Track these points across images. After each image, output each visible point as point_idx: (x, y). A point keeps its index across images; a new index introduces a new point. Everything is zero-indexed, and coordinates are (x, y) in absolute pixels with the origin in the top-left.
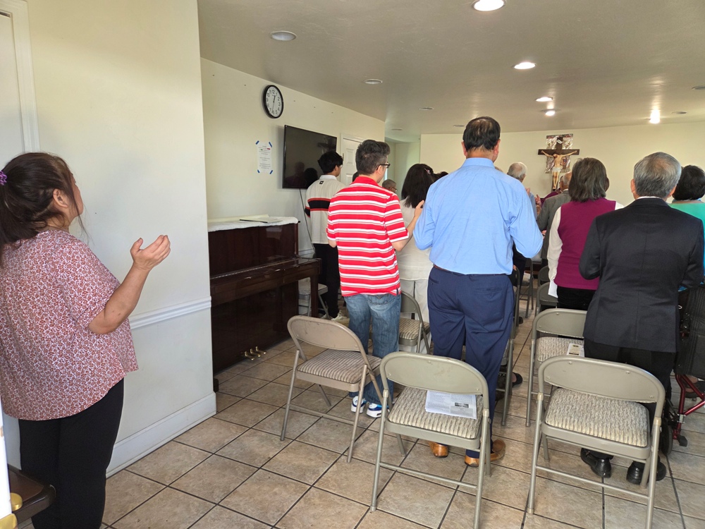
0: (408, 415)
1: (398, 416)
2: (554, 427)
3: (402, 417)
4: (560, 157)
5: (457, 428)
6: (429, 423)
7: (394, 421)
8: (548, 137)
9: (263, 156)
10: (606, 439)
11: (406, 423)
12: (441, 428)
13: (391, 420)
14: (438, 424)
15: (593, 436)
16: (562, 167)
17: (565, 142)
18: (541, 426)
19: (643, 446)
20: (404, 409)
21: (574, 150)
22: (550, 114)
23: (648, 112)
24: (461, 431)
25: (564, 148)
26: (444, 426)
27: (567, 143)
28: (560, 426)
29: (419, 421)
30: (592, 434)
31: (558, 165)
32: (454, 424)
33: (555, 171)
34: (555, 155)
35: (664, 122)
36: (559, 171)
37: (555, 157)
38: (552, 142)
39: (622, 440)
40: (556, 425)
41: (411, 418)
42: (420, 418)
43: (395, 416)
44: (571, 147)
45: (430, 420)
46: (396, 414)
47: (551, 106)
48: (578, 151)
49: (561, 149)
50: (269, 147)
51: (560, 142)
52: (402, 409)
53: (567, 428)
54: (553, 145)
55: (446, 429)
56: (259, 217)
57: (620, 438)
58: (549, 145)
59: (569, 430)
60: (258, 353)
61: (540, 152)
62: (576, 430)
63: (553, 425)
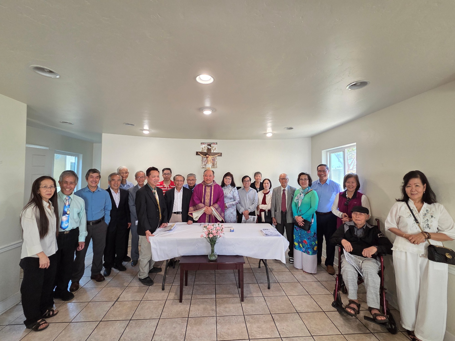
4: (210, 158)
8: (201, 143)
16: (212, 164)
17: (213, 147)
21: (218, 153)
23: (264, 128)
31: (210, 163)
33: (208, 167)
34: (207, 156)
36: (210, 167)
44: (216, 151)
48: (221, 154)
51: (210, 147)
54: (203, 148)
61: (197, 154)
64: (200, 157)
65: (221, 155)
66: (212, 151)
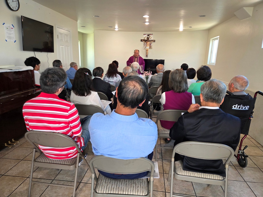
0: (108, 187)
1: (102, 188)
2: (181, 175)
3: (104, 189)
4: (149, 43)
5: (137, 190)
6: (121, 190)
7: (100, 192)
8: (144, 34)
9: (9, 32)
10: (205, 178)
11: (107, 192)
12: (128, 192)
13: (98, 192)
14: (126, 190)
15: (199, 177)
16: (149, 47)
17: (150, 37)
18: (174, 175)
19: (222, 179)
20: (105, 183)
21: (153, 40)
22: (147, 24)
23: (178, 26)
24: (139, 192)
25: (150, 39)
26: (129, 190)
27: (151, 37)
28: (184, 174)
29: (115, 190)
30: (199, 176)
31: (148, 46)
32: (135, 188)
34: (147, 42)
35: (184, 30)
36: (148, 48)
37: (147, 43)
38: (146, 37)
39: (213, 178)
40: (182, 174)
41: (110, 188)
42: (115, 187)
43: (100, 189)
44: (152, 39)
45: (121, 188)
46: (101, 187)
47: (147, 20)
49: (149, 40)
50: (12, 27)
51: (148, 37)
52: (104, 182)
53: (187, 175)
54: (145, 37)
55: (131, 192)
56: (8, 66)
57: (212, 177)
58: (144, 38)
59: (188, 176)
60: (14, 142)
62: (191, 175)
63: (180, 174)
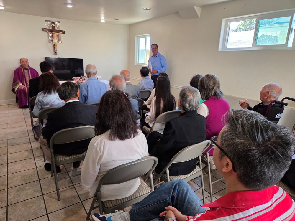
4: (55, 34)
8: (46, 21)
21: (62, 31)
27: (57, 26)
31: (56, 38)
33: (55, 42)
34: (53, 32)
36: (57, 42)
44: (59, 28)
48: (64, 31)
51: (54, 25)
54: (47, 25)
61: (43, 30)
64: (46, 33)
65: (64, 33)
66: (56, 29)
